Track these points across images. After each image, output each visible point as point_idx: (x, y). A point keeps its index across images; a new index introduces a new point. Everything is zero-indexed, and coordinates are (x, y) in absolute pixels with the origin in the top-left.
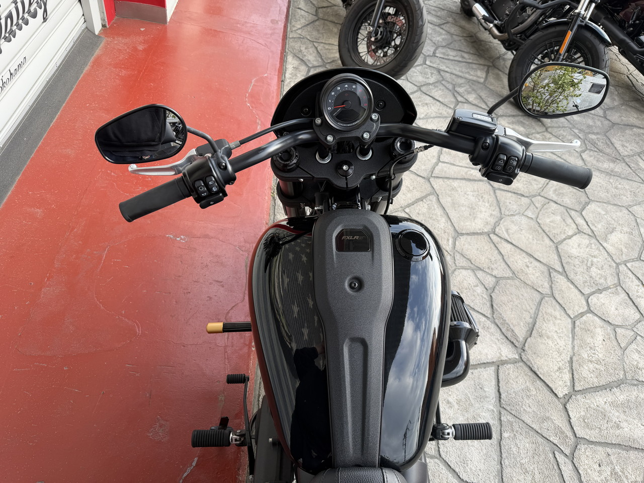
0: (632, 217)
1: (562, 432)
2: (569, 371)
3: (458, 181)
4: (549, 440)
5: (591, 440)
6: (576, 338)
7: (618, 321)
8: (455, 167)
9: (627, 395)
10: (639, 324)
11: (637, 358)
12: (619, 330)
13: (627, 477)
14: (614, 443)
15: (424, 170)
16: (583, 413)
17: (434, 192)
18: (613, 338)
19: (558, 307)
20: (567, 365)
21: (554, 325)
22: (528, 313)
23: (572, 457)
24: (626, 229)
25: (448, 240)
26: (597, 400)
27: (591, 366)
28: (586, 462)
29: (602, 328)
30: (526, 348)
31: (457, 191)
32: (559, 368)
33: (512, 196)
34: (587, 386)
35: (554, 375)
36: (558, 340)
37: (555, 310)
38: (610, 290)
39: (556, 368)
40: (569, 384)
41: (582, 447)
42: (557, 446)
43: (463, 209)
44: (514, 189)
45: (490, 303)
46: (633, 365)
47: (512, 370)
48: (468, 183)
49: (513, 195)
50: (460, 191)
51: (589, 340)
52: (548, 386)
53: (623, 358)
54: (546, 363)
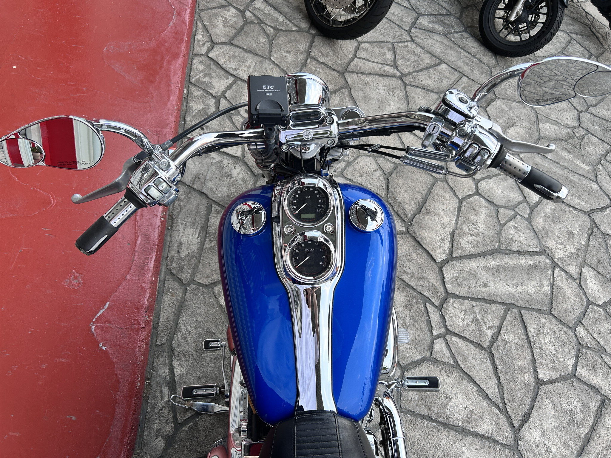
0: (533, 114)
1: (435, 289)
2: (449, 242)
3: (372, 76)
4: (423, 294)
5: (460, 295)
6: (460, 215)
7: (502, 202)
8: (370, 63)
9: (499, 261)
10: (521, 206)
11: (513, 233)
12: (501, 210)
13: (485, 323)
14: (479, 297)
15: (339, 64)
16: (456, 275)
17: (347, 86)
18: (495, 216)
19: (448, 189)
20: (449, 237)
21: (443, 205)
22: (419, 194)
23: (440, 308)
24: (525, 124)
26: (471, 264)
27: (470, 238)
28: (453, 311)
29: (486, 207)
30: (413, 223)
31: (370, 85)
32: (441, 239)
33: (421, 92)
34: (464, 253)
35: (435, 244)
36: (444, 217)
37: (445, 192)
38: (500, 176)
39: (439, 239)
40: (448, 252)
41: (451, 301)
42: (429, 299)
44: (424, 85)
45: (386, 185)
46: (508, 238)
48: (381, 79)
49: (423, 91)
50: (372, 85)
51: (472, 217)
52: (428, 253)
53: (500, 232)
54: (430, 235)
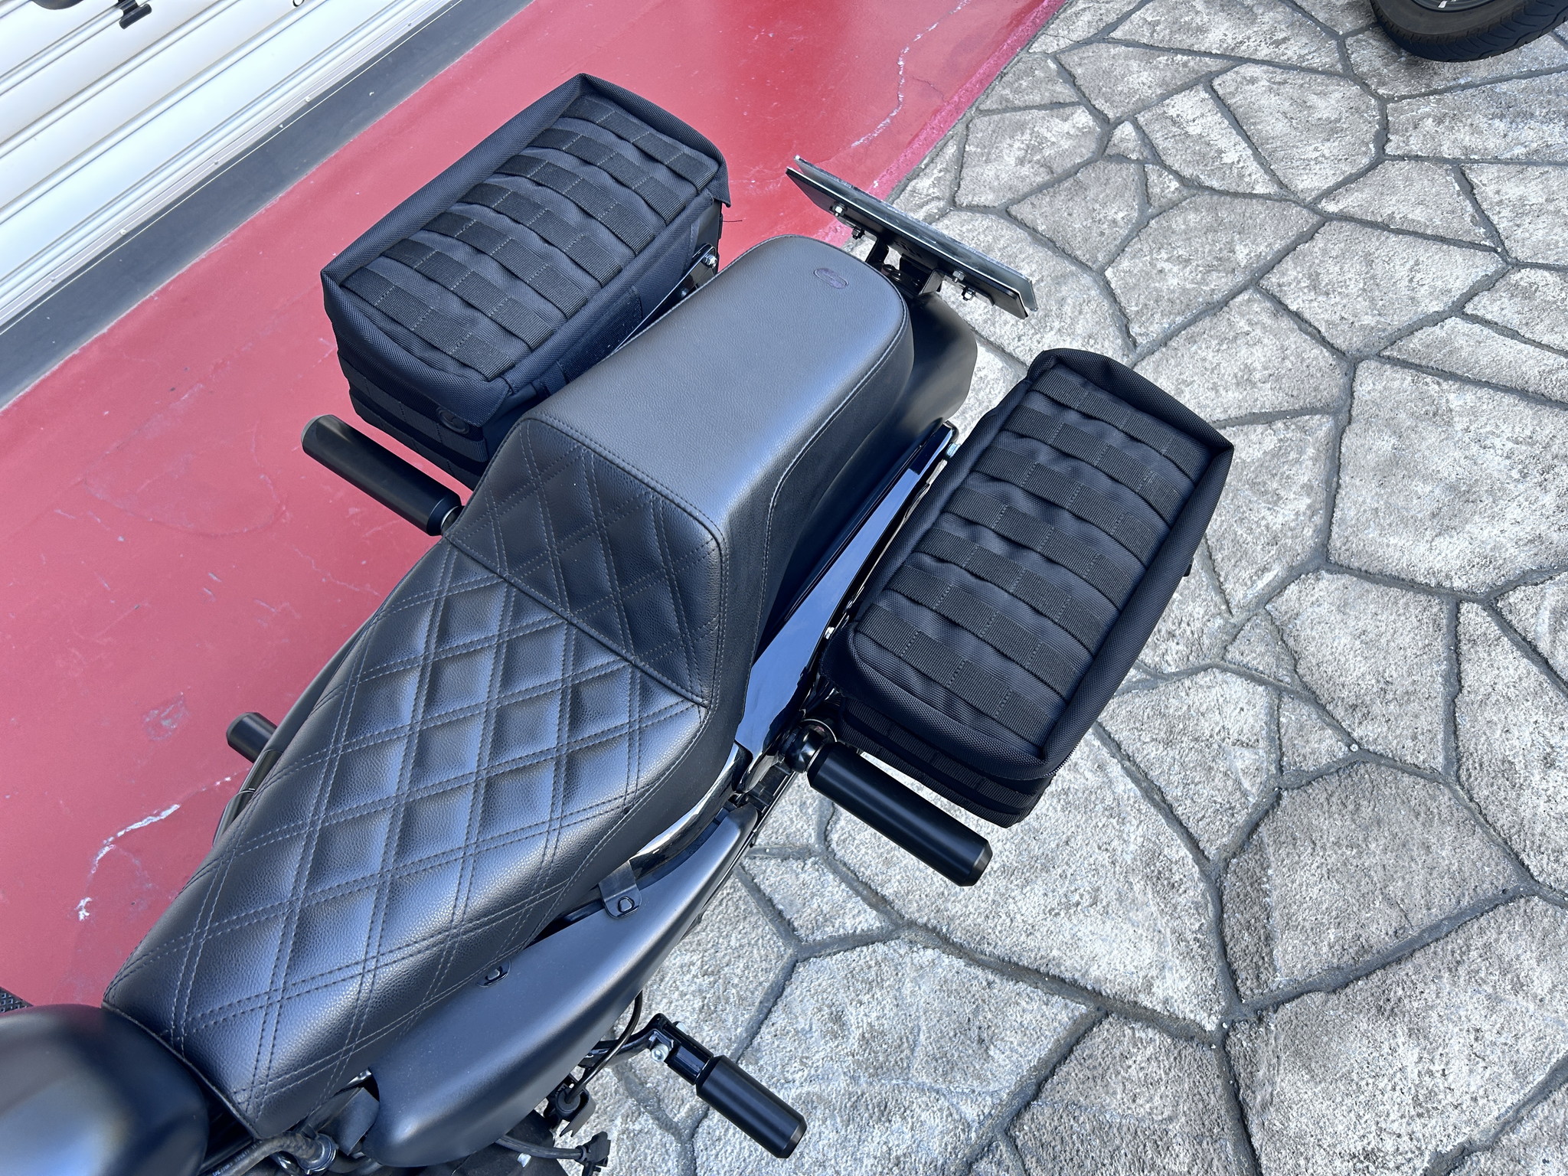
3: (1484, 393)
8: (1513, 342)
15: (1364, 328)
17: (1342, 407)
21: (1492, 1009)
22: (1394, 913)
25: (1265, 569)
30: (1274, 1021)
31: (1449, 424)
32: (1371, 1155)
35: (1320, 1160)
36: (1458, 1067)
39: (1353, 1146)
43: (1422, 488)
45: (1255, 816)
47: (1150, 1050)
50: (1459, 428)
54: (1321, 1107)
